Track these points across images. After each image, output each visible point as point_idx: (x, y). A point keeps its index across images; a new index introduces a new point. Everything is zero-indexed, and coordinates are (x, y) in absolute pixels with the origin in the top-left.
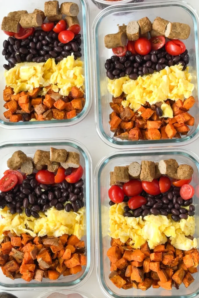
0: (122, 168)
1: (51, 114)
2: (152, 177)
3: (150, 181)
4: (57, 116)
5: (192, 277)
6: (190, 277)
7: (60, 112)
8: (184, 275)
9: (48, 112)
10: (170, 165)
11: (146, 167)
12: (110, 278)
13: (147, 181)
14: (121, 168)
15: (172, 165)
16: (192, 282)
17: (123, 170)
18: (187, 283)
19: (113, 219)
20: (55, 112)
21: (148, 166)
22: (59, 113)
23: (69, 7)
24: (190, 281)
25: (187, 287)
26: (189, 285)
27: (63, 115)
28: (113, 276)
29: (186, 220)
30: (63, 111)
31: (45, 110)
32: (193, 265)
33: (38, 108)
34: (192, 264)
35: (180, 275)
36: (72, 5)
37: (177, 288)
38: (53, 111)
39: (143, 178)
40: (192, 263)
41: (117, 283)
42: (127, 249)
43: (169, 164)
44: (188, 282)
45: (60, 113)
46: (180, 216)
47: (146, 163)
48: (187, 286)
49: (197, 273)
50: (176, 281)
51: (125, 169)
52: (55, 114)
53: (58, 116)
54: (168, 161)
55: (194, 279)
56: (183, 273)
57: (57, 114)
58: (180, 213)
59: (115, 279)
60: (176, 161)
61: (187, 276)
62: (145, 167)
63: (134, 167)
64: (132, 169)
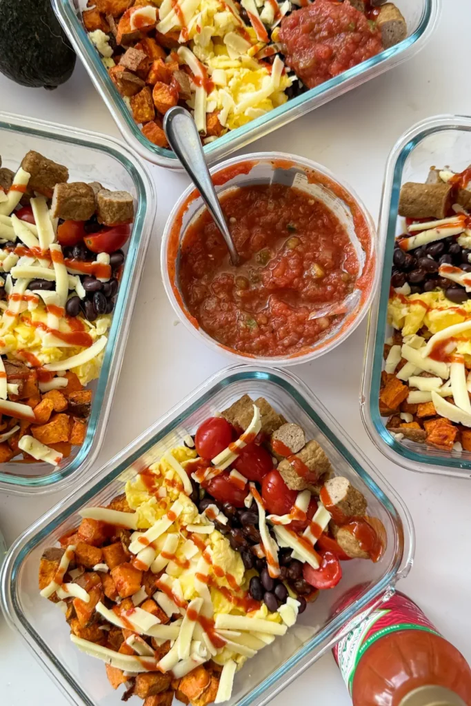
0: (273, 414)
1: (134, 88)
2: (300, 485)
3: (287, 485)
4: (137, 106)
7: (150, 106)
8: (162, 689)
9: (136, 80)
10: (350, 504)
11: (310, 459)
12: (44, 555)
13: (286, 480)
14: (271, 412)
15: (352, 508)
17: (270, 419)
19: (164, 469)
20: (143, 97)
21: (315, 462)
22: (146, 105)
23: (391, 18)
27: (147, 116)
28: (53, 560)
29: (268, 614)
30: (154, 112)
31: (134, 70)
32: (195, 699)
33: (134, 54)
34: (193, 696)
36: (400, 23)
38: (142, 91)
39: (284, 469)
40: (196, 693)
41: (46, 576)
42: (126, 544)
43: (351, 500)
45: (147, 108)
46: (268, 596)
47: (317, 451)
51: (274, 421)
52: (138, 100)
53: (139, 108)
54: (355, 492)
56: (164, 686)
57: (143, 103)
58: (272, 592)
59: (50, 567)
60: (365, 508)
62: (309, 457)
63: (293, 435)
64: (286, 434)
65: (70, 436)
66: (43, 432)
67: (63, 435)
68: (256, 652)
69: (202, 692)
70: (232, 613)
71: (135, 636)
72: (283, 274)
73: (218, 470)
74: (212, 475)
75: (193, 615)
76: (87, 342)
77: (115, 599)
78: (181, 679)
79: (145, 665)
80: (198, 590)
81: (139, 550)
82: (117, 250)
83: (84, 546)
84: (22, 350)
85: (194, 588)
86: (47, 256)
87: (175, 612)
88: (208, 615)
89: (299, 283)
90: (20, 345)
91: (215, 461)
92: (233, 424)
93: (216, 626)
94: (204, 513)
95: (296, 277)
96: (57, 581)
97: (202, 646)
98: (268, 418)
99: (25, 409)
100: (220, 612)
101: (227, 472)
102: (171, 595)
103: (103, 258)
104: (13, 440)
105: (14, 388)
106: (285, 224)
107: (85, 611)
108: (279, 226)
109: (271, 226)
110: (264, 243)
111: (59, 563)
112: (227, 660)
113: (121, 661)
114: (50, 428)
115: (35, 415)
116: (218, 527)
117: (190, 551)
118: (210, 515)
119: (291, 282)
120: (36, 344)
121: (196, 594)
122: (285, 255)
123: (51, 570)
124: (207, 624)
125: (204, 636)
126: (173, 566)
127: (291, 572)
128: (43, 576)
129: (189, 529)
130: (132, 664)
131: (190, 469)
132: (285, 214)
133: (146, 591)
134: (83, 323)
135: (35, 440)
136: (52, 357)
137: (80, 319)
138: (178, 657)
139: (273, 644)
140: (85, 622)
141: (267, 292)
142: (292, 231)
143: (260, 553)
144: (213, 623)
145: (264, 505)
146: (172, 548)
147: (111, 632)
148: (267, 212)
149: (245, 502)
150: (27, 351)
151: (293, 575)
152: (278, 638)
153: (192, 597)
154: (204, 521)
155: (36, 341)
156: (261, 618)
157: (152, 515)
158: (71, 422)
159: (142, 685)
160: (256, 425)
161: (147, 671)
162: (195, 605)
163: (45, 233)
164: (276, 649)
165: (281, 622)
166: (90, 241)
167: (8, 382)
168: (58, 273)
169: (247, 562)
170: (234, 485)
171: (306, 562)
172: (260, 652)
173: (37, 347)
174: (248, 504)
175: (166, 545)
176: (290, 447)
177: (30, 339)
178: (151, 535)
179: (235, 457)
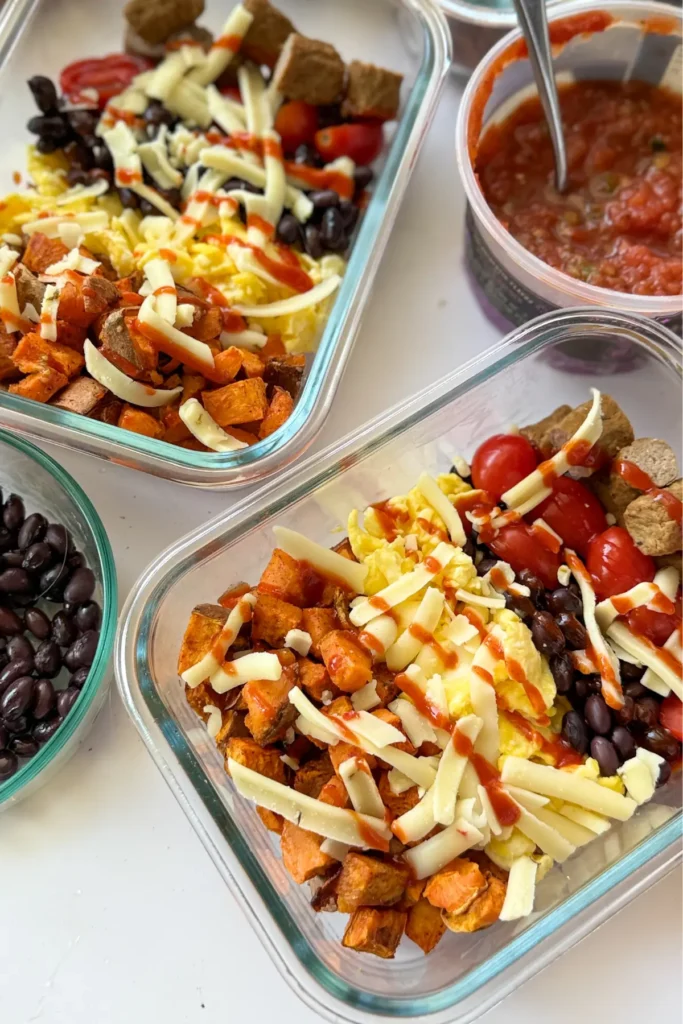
3: (640, 547)
5: (396, 943)
6: (393, 933)
8: (389, 897)
13: (637, 538)
14: (618, 414)
16: (377, 952)
17: (616, 427)
18: (364, 935)
19: (415, 505)
24: (378, 942)
25: (346, 946)
26: (362, 947)
28: (213, 617)
32: (458, 911)
34: (454, 906)
35: (378, 880)
37: (319, 902)
40: (462, 900)
41: (195, 650)
42: (344, 611)
44: (370, 936)
46: (599, 744)
48: (352, 944)
49: (421, 953)
50: (344, 880)
51: (622, 432)
55: (393, 957)
56: (392, 889)
58: (608, 736)
59: (205, 631)
61: (389, 919)
63: (655, 456)
64: (643, 454)
65: (266, 413)
66: (223, 398)
67: (257, 408)
68: (572, 850)
69: (475, 895)
70: (535, 759)
71: (358, 760)
72: (644, 203)
73: (514, 513)
74: (502, 521)
75: (463, 745)
76: (303, 284)
77: (321, 696)
78: (429, 879)
79: (366, 832)
80: (474, 700)
81: (371, 618)
82: (368, 152)
83: (271, 600)
84: (201, 278)
85: (469, 696)
86: (257, 148)
87: (429, 739)
88: (488, 754)
89: (670, 220)
90: (197, 271)
91: (509, 497)
92: (541, 446)
93: (504, 778)
94: (488, 576)
95: (665, 210)
96: (217, 654)
97: (477, 810)
98: (612, 424)
99: (201, 350)
100: (511, 752)
101: (529, 518)
102: (422, 706)
103: (343, 166)
104: (168, 409)
105: (187, 311)
106: (646, 138)
107: (268, 705)
108: (637, 138)
109: (624, 139)
110: (609, 164)
111: (224, 622)
112: (516, 857)
113: (320, 816)
114: (236, 392)
115: (215, 362)
116: (513, 602)
117: (461, 633)
118: (498, 581)
119: (657, 219)
120: (224, 269)
121: (469, 708)
122: (648, 178)
123: (207, 638)
124: (486, 772)
125: (481, 790)
126: (428, 655)
127: (641, 711)
128: (190, 648)
129: (461, 595)
130: (342, 825)
131: (462, 507)
132: (648, 123)
133: (378, 690)
134: (299, 259)
135: (206, 415)
136: (249, 291)
137: (296, 253)
138: (433, 817)
139: (606, 835)
140: (263, 724)
141: (615, 232)
142: (659, 148)
143: (585, 664)
144: (498, 774)
145: (594, 584)
146: (431, 619)
147: (299, 774)
148: (618, 118)
149: (560, 573)
150: (207, 280)
151: (645, 714)
152: (617, 825)
153: (461, 713)
154: (487, 590)
155: (226, 264)
156: (588, 778)
157: (397, 563)
158: (269, 395)
159: (357, 876)
160: (592, 429)
161: (366, 848)
162: (468, 725)
163: (258, 116)
164: (612, 847)
165: (626, 793)
166: (326, 138)
167: (179, 303)
168: (272, 174)
169: (562, 676)
170: (539, 540)
171: (672, 694)
172: (581, 850)
173: (224, 277)
174: (563, 578)
175: (418, 615)
176: (651, 475)
177: (216, 259)
178: (393, 595)
179: (546, 493)
